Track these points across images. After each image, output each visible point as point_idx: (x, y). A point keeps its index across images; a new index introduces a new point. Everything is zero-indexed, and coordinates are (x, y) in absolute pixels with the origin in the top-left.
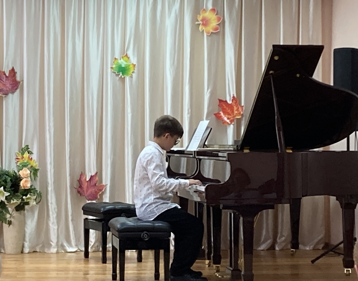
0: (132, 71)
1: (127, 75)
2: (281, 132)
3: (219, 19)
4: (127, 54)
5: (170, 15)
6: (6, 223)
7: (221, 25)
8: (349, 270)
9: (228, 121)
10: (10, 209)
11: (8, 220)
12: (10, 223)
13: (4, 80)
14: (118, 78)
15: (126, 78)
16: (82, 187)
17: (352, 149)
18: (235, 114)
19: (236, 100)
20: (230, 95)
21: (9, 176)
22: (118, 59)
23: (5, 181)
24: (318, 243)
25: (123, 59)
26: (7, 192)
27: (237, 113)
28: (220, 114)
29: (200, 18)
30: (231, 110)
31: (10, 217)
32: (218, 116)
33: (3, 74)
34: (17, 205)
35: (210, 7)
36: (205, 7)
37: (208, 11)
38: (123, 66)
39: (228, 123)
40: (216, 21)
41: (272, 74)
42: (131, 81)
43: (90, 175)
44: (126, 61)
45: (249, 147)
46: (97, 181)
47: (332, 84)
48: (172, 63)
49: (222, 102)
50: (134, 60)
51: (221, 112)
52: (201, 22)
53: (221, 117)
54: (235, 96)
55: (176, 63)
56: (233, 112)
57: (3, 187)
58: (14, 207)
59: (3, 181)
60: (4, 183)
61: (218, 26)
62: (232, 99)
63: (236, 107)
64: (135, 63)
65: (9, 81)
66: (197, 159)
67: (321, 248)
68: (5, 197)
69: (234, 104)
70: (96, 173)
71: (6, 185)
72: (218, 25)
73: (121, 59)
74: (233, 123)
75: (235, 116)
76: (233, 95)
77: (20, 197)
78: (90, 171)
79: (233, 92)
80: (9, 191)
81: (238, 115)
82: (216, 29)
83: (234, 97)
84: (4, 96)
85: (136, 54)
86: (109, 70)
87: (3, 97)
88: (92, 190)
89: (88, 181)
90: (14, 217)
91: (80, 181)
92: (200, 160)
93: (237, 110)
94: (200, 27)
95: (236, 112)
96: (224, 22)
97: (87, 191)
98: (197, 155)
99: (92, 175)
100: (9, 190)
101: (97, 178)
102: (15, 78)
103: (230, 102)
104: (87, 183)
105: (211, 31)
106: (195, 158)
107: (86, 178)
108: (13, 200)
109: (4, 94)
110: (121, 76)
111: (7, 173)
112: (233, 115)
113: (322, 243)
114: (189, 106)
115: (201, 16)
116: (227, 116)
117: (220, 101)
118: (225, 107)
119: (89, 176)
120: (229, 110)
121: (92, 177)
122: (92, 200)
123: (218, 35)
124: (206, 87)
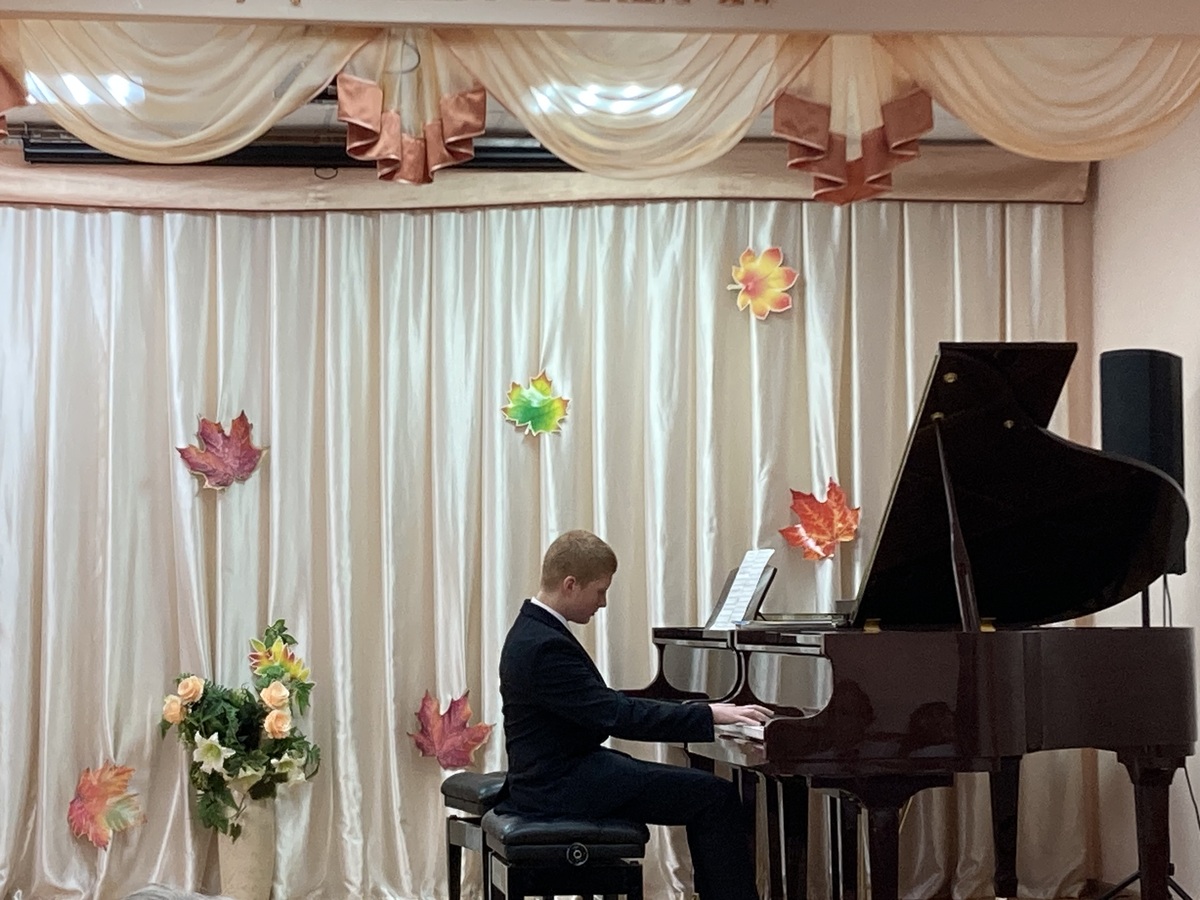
0: (558, 418)
1: (547, 428)
2: (967, 577)
3: (789, 277)
4: (544, 373)
5: (660, 265)
6: (225, 832)
7: (796, 292)
9: (818, 549)
10: (235, 794)
11: (230, 822)
12: (236, 832)
13: (219, 447)
14: (521, 437)
15: (542, 436)
16: (427, 731)
17: (1156, 622)
18: (835, 531)
19: (840, 491)
20: (822, 482)
21: (231, 704)
22: (522, 386)
23: (223, 718)
24: (1068, 881)
25: (535, 387)
26: (229, 747)
27: (840, 529)
28: (796, 530)
29: (738, 274)
30: (824, 521)
31: (237, 816)
32: (790, 537)
33: (215, 428)
34: (254, 782)
35: (765, 242)
36: (751, 246)
37: (760, 257)
38: (535, 404)
39: (819, 555)
40: (781, 282)
41: (937, 419)
42: (557, 446)
43: (450, 698)
44: (543, 393)
45: (878, 619)
46: (468, 716)
47: (1097, 445)
48: (666, 393)
49: (802, 500)
50: (563, 389)
51: (799, 526)
52: (741, 286)
53: (799, 538)
54: (836, 481)
55: (675, 393)
56: (831, 525)
57: (216, 734)
58: (246, 787)
59: (217, 718)
60: (218, 722)
61: (787, 295)
62: (828, 489)
63: (840, 511)
64: (565, 398)
65: (234, 448)
66: (738, 652)
67: (1076, 894)
68: (222, 761)
69: (834, 504)
70: (466, 695)
71: (227, 728)
72: (786, 291)
73: (529, 387)
74: (832, 555)
75: (837, 536)
76: (831, 478)
77: (264, 761)
78: (449, 688)
79: (831, 472)
80: (235, 744)
81: (846, 532)
82: (783, 303)
83: (832, 484)
84: (218, 488)
85: (569, 373)
86: (498, 416)
87: (216, 490)
88: (454, 740)
89: (443, 716)
90: (245, 816)
91: (421, 715)
92: (747, 654)
93: (843, 520)
94: (741, 299)
95: (840, 525)
96: (802, 283)
97: (441, 743)
98: (739, 642)
99: (455, 699)
100: (233, 741)
101: (468, 708)
102: (248, 440)
103: (821, 498)
104: (441, 721)
105: (769, 308)
106: (733, 648)
107: (439, 705)
108: (245, 769)
109: (218, 484)
110: (530, 431)
111: (227, 697)
112: (831, 532)
113: (1080, 880)
114: (712, 511)
115: (742, 270)
116: (814, 535)
117: (796, 495)
118: (810, 512)
119: (446, 701)
120: (822, 520)
121: (454, 705)
122: (454, 767)
123: (789, 312)
124: (757, 460)
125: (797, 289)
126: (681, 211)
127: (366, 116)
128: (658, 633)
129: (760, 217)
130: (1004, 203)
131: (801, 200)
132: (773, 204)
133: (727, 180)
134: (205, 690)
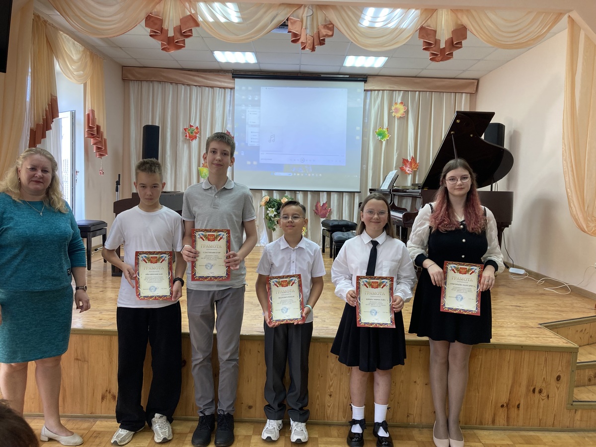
3: (405, 109)
5: (375, 106)
16: (317, 209)
19: (414, 159)
20: (410, 156)
21: (276, 202)
23: (274, 205)
29: (393, 108)
30: (410, 165)
32: (402, 169)
35: (399, 101)
36: (396, 102)
37: (399, 104)
39: (408, 173)
40: (403, 110)
41: (452, 134)
46: (327, 207)
51: (404, 166)
52: (394, 111)
53: (404, 169)
54: (414, 156)
56: (411, 167)
59: (272, 205)
66: (392, 194)
69: (413, 162)
70: (327, 202)
74: (411, 173)
75: (413, 169)
78: (323, 201)
79: (412, 154)
81: (415, 168)
82: (403, 114)
83: (412, 157)
88: (324, 212)
89: (321, 206)
91: (316, 206)
92: (394, 194)
93: (415, 165)
94: (393, 113)
96: (408, 110)
97: (321, 212)
98: (392, 192)
101: (327, 205)
103: (410, 160)
104: (320, 208)
105: (400, 116)
117: (404, 160)
118: (407, 163)
119: (322, 204)
121: (324, 204)
122: (323, 218)
123: (404, 118)
124: (395, 151)
125: (407, 112)
126: (381, 93)
127: (296, 30)
128: (370, 190)
129: (399, 95)
130: (456, 93)
131: (409, 91)
132: (402, 92)
133: (392, 86)
134: (270, 199)
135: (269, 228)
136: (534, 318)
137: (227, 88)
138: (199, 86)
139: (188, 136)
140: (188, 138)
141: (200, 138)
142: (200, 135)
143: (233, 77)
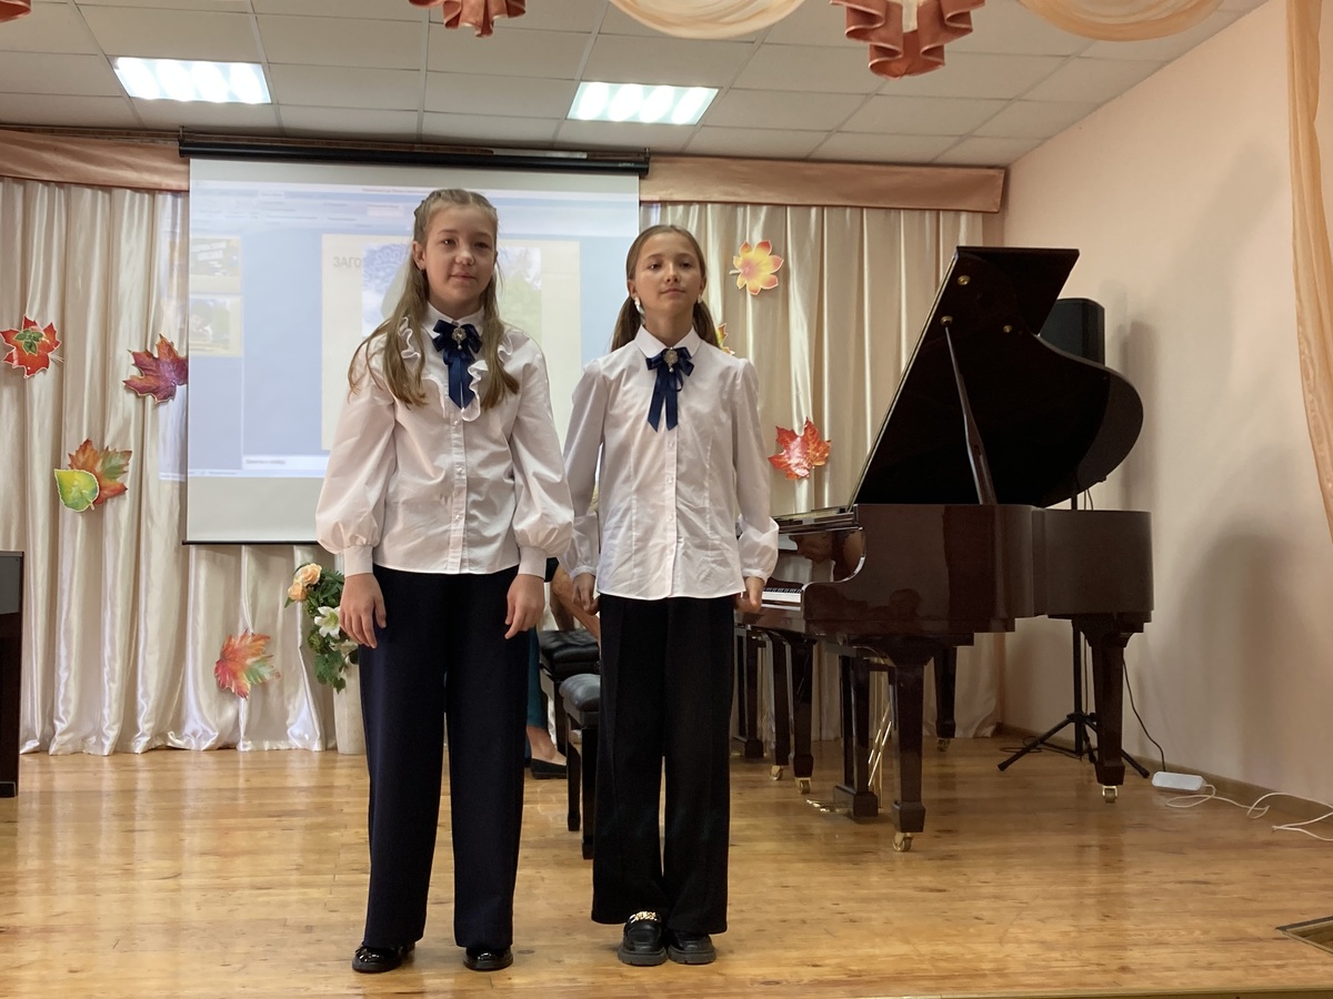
2: (981, 457)
3: (776, 264)
7: (781, 274)
8: (1113, 790)
9: (799, 471)
18: (811, 457)
19: (813, 429)
20: (800, 420)
24: (983, 724)
27: (816, 455)
28: (781, 457)
29: (738, 262)
32: (777, 461)
35: (757, 238)
36: (747, 241)
37: (755, 247)
39: (798, 476)
40: (771, 265)
41: (945, 322)
49: (783, 433)
51: (784, 453)
52: (740, 270)
53: (783, 462)
54: (811, 420)
61: (774, 277)
62: (805, 426)
63: (815, 442)
67: (988, 734)
69: (811, 437)
72: (774, 274)
74: (809, 476)
75: (813, 461)
76: (807, 418)
79: (807, 413)
81: (819, 459)
82: (772, 282)
83: (807, 422)
93: (818, 448)
94: (739, 280)
95: (814, 454)
96: (786, 268)
103: (800, 432)
105: (761, 286)
113: (992, 724)
115: (741, 258)
117: (781, 431)
123: (775, 295)
125: (783, 274)
126: (694, 210)
129: (755, 216)
131: (786, 205)
132: (765, 208)
133: (730, 189)
134: (322, 576)
135: (322, 679)
136: (1258, 914)
137: (161, 191)
138: (60, 184)
139: (15, 356)
140: (15, 364)
141: (61, 366)
142: (62, 354)
143: (182, 153)
